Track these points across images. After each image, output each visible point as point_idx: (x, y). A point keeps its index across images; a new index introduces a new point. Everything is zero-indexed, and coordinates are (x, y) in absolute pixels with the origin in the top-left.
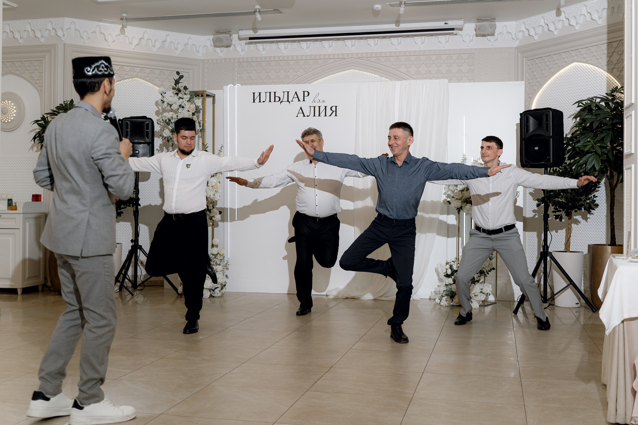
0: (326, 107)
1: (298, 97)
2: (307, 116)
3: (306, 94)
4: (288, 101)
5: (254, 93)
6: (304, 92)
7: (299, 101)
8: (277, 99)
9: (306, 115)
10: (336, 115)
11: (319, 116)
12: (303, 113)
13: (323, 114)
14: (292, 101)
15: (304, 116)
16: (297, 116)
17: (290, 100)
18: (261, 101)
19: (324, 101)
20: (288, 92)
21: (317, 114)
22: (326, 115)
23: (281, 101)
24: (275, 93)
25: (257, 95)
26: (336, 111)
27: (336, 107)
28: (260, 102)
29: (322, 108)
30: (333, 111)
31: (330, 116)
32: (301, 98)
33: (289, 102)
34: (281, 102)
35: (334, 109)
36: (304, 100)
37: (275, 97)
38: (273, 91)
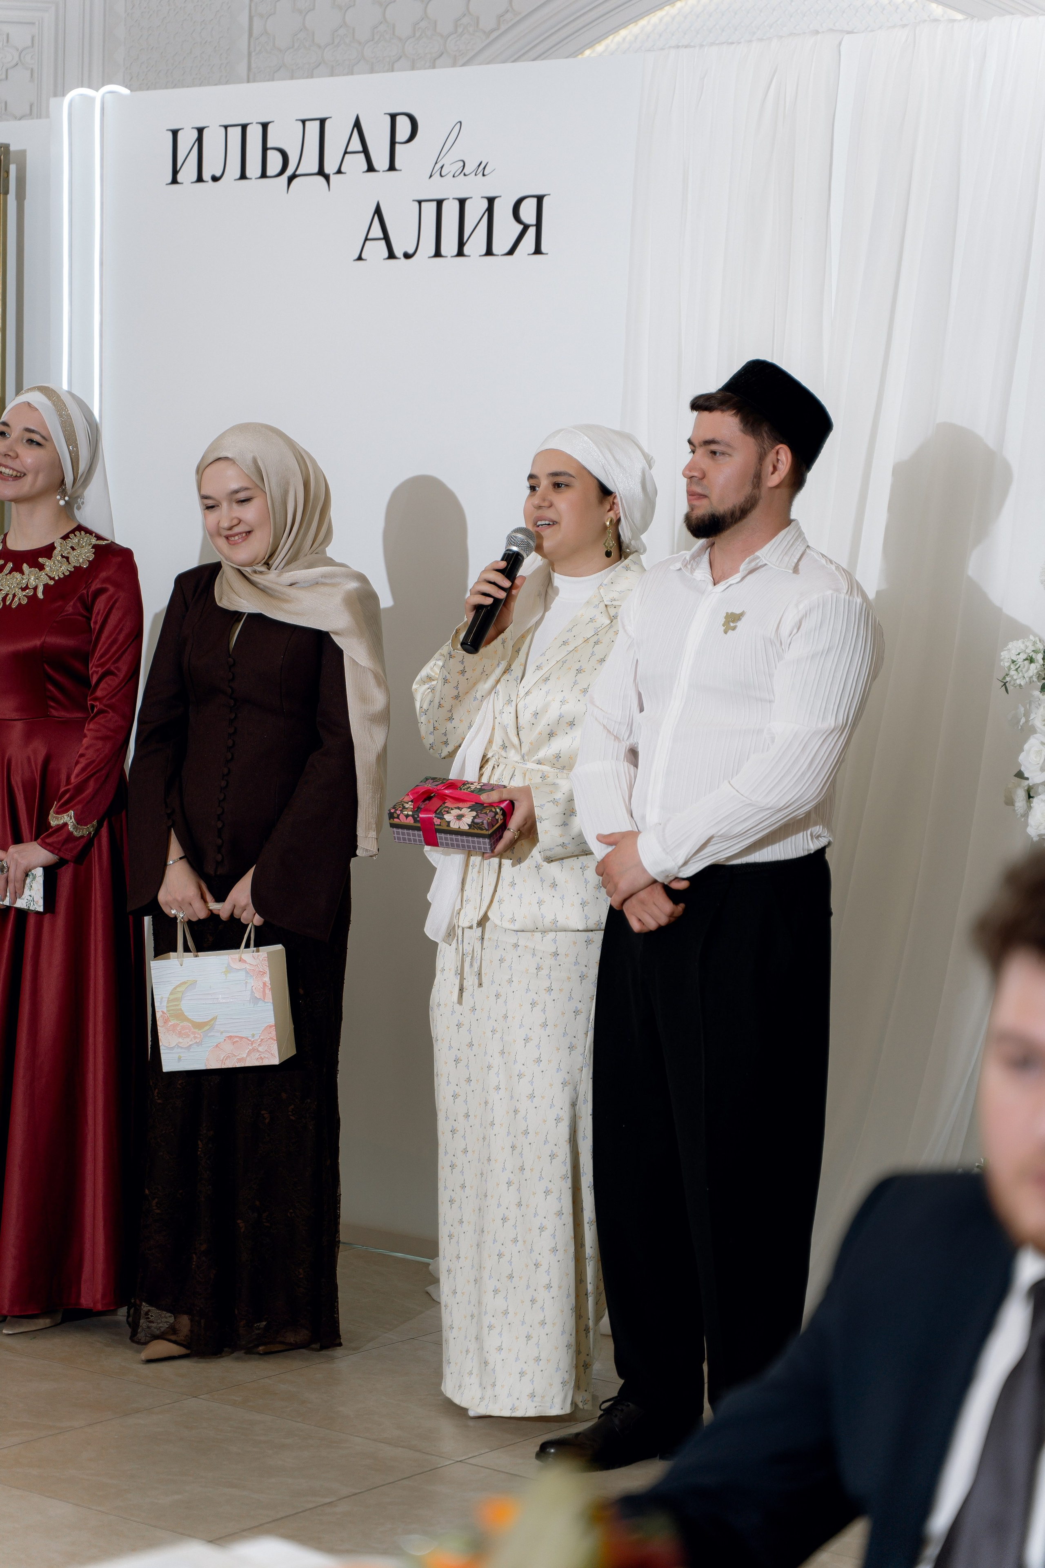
0: (491, 201)
1: (365, 151)
2: (407, 256)
3: (403, 128)
4: (321, 172)
5: (175, 133)
6: (393, 117)
7: (371, 168)
8: (275, 161)
9: (399, 252)
10: (538, 251)
11: (460, 253)
12: (386, 238)
13: (476, 244)
14: (339, 172)
15: (391, 255)
16: (360, 258)
17: (329, 168)
18: (206, 176)
19: (482, 169)
20: (323, 122)
21: (450, 244)
22: (489, 252)
23: (289, 172)
24: (265, 126)
25: (187, 139)
26: (539, 225)
27: (540, 199)
28: (200, 179)
29: (475, 210)
30: (526, 228)
31: (511, 252)
32: (381, 159)
33: (327, 178)
34: (291, 179)
35: (528, 212)
36: (392, 167)
37: (265, 149)
38: (253, 119)
